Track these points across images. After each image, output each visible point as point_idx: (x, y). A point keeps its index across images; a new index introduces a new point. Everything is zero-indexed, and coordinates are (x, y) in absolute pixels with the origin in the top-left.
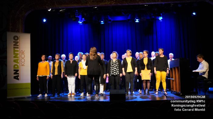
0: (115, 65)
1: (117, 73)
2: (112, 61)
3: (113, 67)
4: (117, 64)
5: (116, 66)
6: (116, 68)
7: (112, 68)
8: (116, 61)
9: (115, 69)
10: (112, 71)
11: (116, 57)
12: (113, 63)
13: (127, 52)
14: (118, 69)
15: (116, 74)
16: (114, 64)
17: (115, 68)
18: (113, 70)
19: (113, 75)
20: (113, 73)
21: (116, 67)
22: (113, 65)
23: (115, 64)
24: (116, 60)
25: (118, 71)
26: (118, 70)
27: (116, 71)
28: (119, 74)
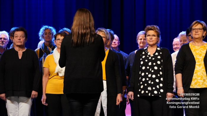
0: (152, 67)
1: (156, 89)
2: (146, 54)
3: (146, 70)
4: (159, 62)
5: (156, 68)
6: (154, 76)
7: (143, 74)
8: (157, 54)
9: (151, 78)
10: (144, 83)
11: (157, 43)
12: (148, 58)
13: (194, 27)
14: (162, 79)
15: (156, 92)
16: (150, 64)
17: (152, 74)
18: (146, 82)
19: (145, 96)
20: (145, 89)
21: (156, 72)
22: (146, 64)
23: (153, 62)
24: (157, 51)
25: (161, 85)
26: (160, 82)
27: (156, 84)
28: (164, 95)
